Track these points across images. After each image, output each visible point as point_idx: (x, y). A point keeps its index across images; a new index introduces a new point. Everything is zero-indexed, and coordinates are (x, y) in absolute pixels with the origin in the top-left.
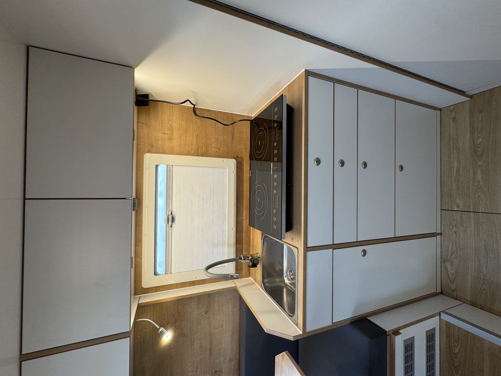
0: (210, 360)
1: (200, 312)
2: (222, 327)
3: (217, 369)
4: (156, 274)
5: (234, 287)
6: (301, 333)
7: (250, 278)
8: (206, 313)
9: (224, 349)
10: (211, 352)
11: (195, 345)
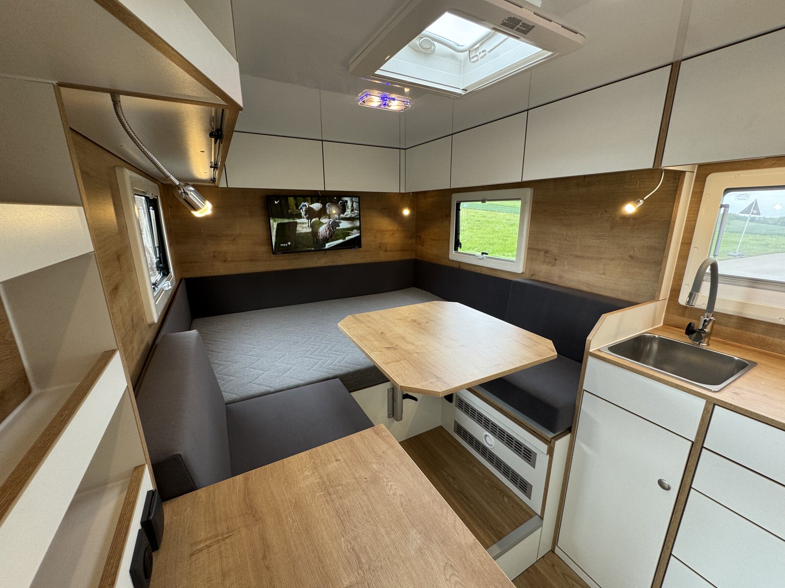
0: (571, 255)
1: (635, 249)
2: (604, 273)
3: (557, 262)
4: (727, 190)
5: (659, 298)
6: (591, 351)
7: (662, 324)
8: (630, 256)
9: (575, 272)
10: (578, 257)
11: (594, 240)
